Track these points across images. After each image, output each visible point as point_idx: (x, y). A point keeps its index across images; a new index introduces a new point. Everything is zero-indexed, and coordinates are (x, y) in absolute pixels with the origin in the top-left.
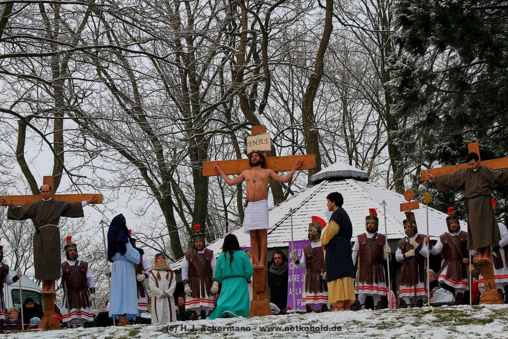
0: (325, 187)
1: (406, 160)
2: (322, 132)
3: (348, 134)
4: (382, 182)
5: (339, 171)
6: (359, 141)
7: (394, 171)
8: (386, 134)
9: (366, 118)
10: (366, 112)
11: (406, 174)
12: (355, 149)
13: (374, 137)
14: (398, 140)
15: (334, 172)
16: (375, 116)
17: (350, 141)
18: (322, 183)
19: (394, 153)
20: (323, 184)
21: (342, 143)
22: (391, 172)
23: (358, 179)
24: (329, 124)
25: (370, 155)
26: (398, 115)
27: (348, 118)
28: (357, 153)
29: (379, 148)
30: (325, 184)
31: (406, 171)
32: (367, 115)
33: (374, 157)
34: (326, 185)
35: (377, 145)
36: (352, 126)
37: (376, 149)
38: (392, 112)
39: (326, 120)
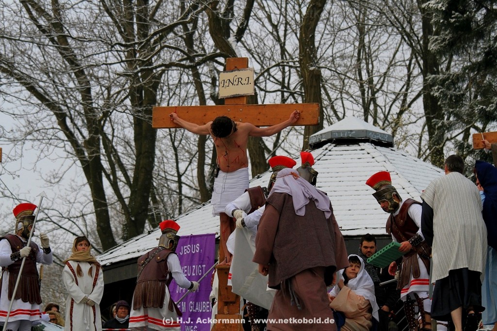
0: (330, 153)
1: (448, 119)
2: (325, 73)
3: (365, 77)
4: (412, 149)
5: (351, 131)
6: (381, 87)
7: (431, 134)
8: (420, 79)
9: (392, 56)
10: (392, 47)
11: (448, 139)
12: (374, 100)
13: (402, 83)
14: (438, 89)
15: (344, 132)
16: (406, 52)
17: (366, 87)
18: (325, 147)
19: (432, 108)
20: (326, 149)
21: (355, 90)
22: (426, 137)
23: (378, 143)
24: (338, 61)
25: (395, 109)
26: (441, 52)
27: (364, 54)
28: (376, 105)
29: (409, 100)
30: (329, 149)
31: (448, 135)
32: (393, 51)
33: (401, 113)
34: (330, 151)
35: (406, 95)
36: (370, 66)
37: (404, 101)
38: (432, 47)
39: (332, 56)
